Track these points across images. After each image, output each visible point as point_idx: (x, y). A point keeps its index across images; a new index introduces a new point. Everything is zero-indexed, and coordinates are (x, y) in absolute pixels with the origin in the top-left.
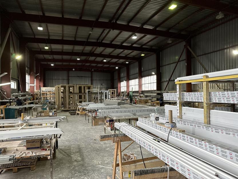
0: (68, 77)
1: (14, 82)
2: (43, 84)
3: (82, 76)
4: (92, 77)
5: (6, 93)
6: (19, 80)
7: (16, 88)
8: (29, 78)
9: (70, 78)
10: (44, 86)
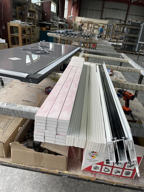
0: (103, 8)
1: (55, 5)
2: (78, 13)
3: (117, 8)
4: (128, 11)
5: (47, 14)
6: (58, 3)
7: (55, 12)
8: (68, 4)
9: (104, 10)
10: (79, 16)
